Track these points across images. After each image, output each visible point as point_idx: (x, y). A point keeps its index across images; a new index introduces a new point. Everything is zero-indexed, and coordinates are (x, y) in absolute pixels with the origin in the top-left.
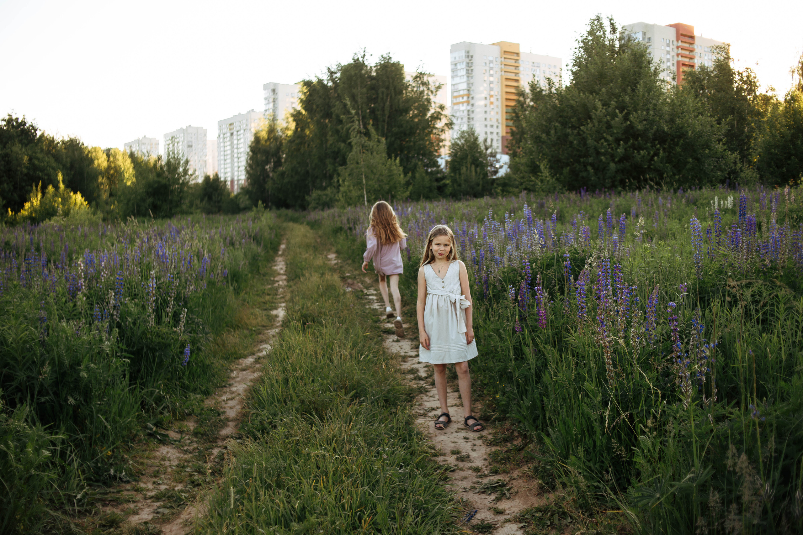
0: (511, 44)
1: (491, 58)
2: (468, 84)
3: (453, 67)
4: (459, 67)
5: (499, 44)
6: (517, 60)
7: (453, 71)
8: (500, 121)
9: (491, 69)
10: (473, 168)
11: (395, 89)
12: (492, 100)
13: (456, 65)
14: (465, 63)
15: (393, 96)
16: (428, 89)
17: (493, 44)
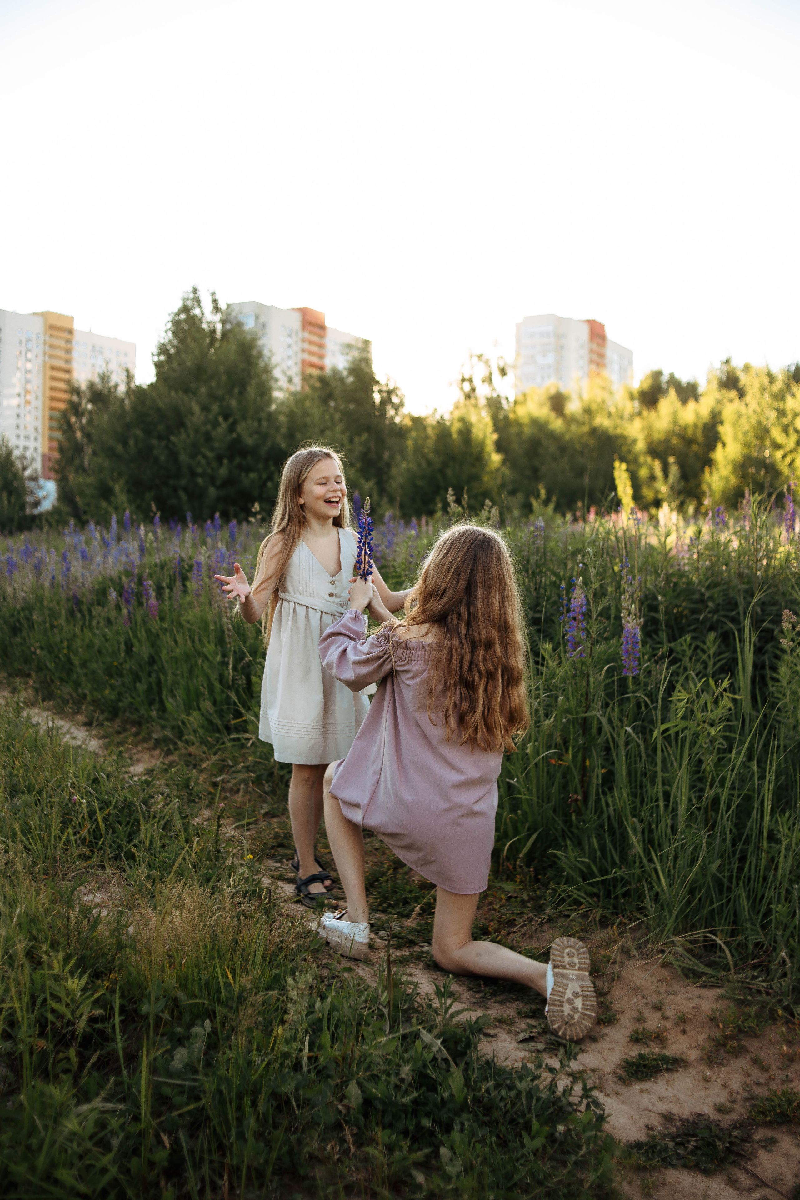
0: (59, 316)
1: (29, 335)
5: (42, 315)
6: (68, 341)
8: (40, 429)
9: (28, 350)
12: (29, 397)
17: (35, 314)
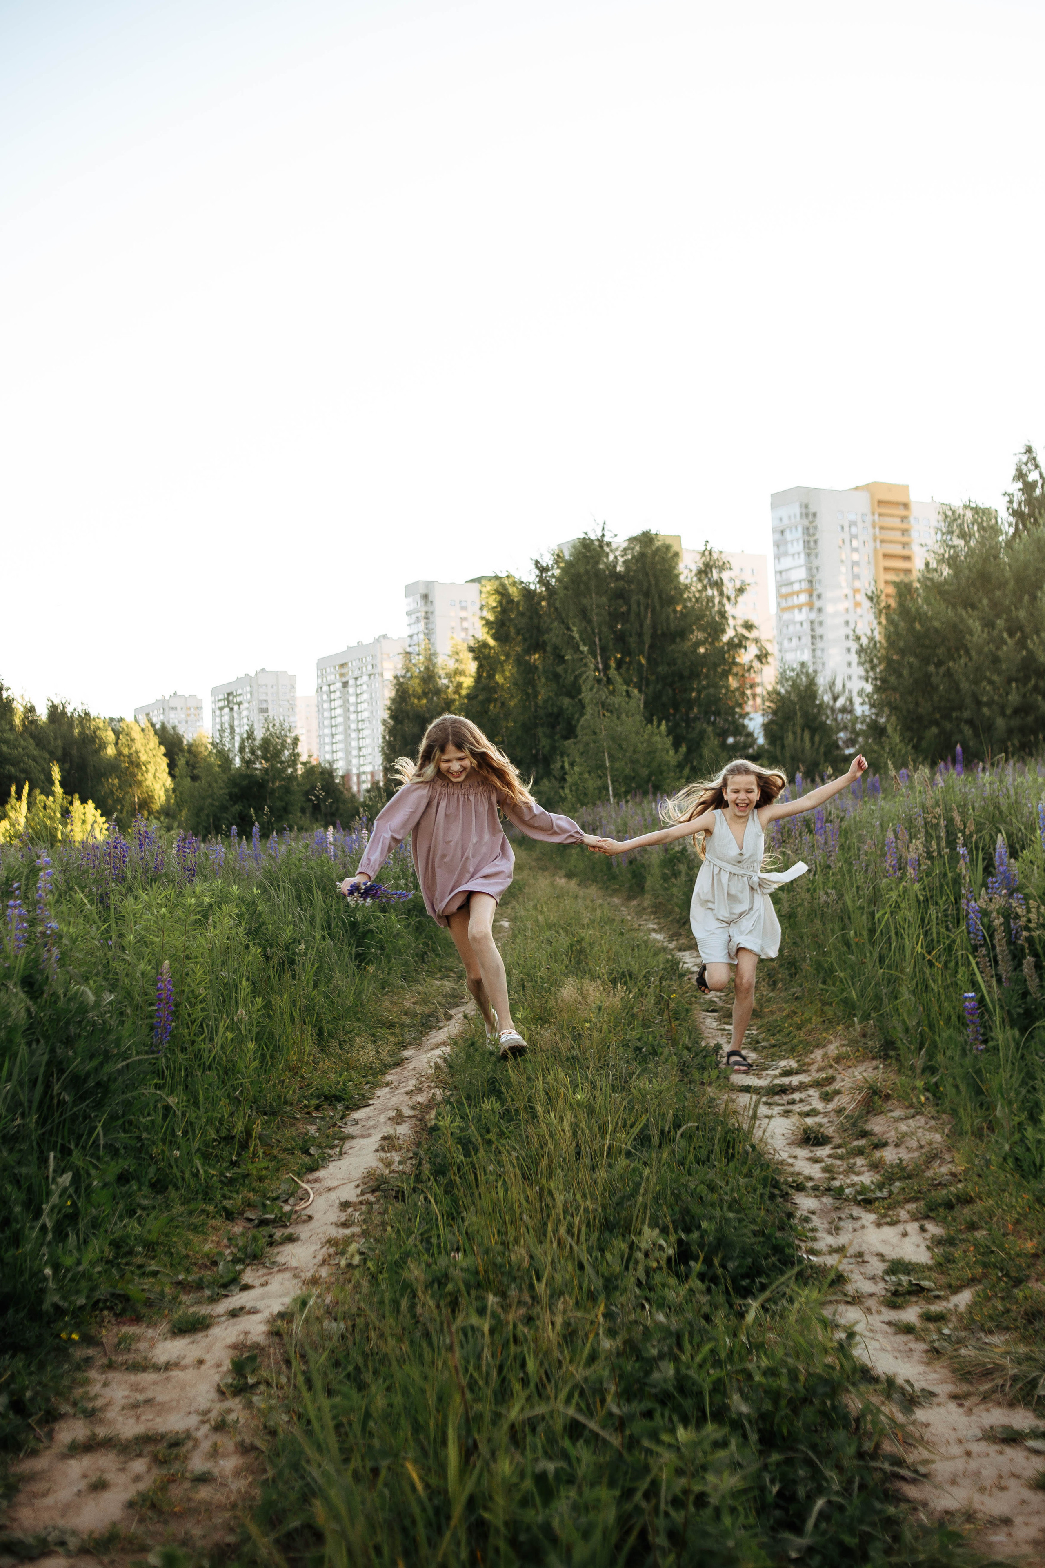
0: (890, 487)
1: (852, 517)
2: (809, 569)
3: (778, 536)
4: (788, 536)
5: (868, 488)
6: (904, 518)
7: (777, 545)
9: (854, 536)
10: (807, 736)
11: (660, 596)
12: (859, 598)
13: (782, 532)
14: (800, 529)
15: (658, 608)
16: (721, 594)
17: (857, 488)
